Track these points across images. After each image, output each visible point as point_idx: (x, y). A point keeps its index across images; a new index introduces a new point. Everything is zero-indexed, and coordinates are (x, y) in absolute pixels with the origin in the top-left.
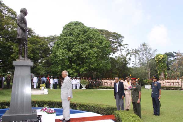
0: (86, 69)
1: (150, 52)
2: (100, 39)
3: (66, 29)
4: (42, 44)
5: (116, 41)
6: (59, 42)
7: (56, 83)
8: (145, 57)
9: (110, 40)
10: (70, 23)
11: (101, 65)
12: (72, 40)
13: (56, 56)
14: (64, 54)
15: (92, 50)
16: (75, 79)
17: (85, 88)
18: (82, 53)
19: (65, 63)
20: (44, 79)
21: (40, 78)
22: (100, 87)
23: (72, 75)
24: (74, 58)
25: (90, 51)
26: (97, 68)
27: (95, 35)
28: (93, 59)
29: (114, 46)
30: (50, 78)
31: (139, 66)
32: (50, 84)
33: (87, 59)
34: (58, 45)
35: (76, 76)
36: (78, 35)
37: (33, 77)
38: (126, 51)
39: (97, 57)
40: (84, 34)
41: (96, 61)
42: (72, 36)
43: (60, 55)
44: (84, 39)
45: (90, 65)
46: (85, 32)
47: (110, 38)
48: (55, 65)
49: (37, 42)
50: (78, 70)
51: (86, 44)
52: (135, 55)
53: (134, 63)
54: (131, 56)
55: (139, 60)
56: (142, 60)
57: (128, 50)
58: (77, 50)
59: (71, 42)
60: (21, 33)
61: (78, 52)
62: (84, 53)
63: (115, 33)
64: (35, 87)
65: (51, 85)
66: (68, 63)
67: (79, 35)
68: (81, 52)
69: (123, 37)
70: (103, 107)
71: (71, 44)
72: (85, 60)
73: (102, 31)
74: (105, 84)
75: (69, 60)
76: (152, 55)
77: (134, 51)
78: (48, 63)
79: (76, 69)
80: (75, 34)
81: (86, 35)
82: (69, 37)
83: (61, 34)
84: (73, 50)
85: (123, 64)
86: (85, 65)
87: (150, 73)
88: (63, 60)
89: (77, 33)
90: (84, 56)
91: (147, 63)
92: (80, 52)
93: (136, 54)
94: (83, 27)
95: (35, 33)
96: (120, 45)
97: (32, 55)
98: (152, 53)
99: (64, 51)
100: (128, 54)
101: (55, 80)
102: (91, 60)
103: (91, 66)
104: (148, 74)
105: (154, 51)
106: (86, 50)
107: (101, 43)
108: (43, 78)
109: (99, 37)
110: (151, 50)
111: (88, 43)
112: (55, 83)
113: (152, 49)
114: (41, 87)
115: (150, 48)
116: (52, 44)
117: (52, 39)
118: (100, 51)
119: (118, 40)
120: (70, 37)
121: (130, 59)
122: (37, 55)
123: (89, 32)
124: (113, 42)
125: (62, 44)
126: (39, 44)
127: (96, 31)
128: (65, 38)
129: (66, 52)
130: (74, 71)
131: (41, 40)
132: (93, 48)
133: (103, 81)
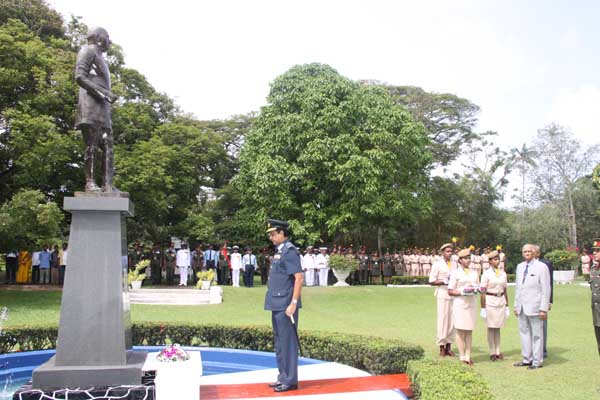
0: (349, 218)
1: (576, 156)
2: (392, 116)
3: (279, 89)
4: (200, 144)
5: (455, 122)
6: (259, 132)
7: (250, 268)
8: (555, 173)
9: (434, 119)
10: (291, 71)
11: (398, 205)
12: (299, 127)
13: (249, 181)
14: (273, 171)
15: (366, 155)
16: (312, 252)
17: (347, 281)
18: (333, 167)
19: (280, 201)
20: (212, 255)
21: (199, 253)
22: (397, 280)
23: (303, 240)
24: (306, 185)
25: (359, 158)
26: (386, 214)
27: (375, 105)
28: (371, 187)
29: (446, 139)
30: (232, 251)
31: (537, 205)
32: (231, 270)
33: (349, 186)
34: (256, 143)
35: (317, 245)
36: (318, 108)
37: (177, 250)
38: (490, 156)
39: (383, 178)
40: (337, 104)
41: (380, 191)
42: (299, 113)
43: (262, 174)
44: (338, 121)
45: (361, 205)
46: (341, 96)
47: (432, 115)
48: (248, 211)
49: (187, 137)
50: (323, 221)
51: (344, 136)
52: (519, 167)
53: (518, 194)
54: (507, 171)
55: (534, 186)
56: (545, 186)
57: (497, 151)
58: (317, 156)
59: (295, 132)
61: (320, 163)
62: (341, 167)
63: (446, 97)
64: (184, 280)
65: (234, 272)
66: (289, 202)
67: (322, 107)
68: (330, 164)
69: (478, 108)
71: (298, 138)
72: (344, 191)
73: (402, 90)
74: (414, 267)
75: (292, 192)
76: (581, 165)
77: (518, 155)
78: (230, 205)
79: (314, 221)
80: (308, 102)
81: (344, 108)
82: (289, 116)
83: (263, 108)
84: (303, 157)
85: (480, 198)
86: (343, 206)
87: (578, 229)
88: (272, 193)
89: (316, 102)
90: (341, 177)
91: (567, 195)
92: (326, 163)
93: (526, 164)
94: (335, 82)
95: (181, 109)
96: (469, 136)
97: (168, 179)
98: (582, 158)
99: (274, 163)
100: (499, 164)
101: (247, 256)
102: (364, 188)
103: (362, 208)
104: (567, 230)
105: (589, 151)
106: (345, 156)
107: (397, 131)
108: (208, 252)
109: (390, 112)
110: (578, 147)
111: (352, 134)
112: (247, 266)
113: (581, 144)
114: (200, 282)
115: (574, 142)
116: (242, 142)
117: (243, 125)
118: (394, 156)
119: (459, 120)
120: (291, 115)
121: (504, 182)
122: (186, 179)
123: (354, 97)
124: (444, 127)
125: (267, 139)
126: (193, 142)
127: (379, 93)
128: (275, 119)
129: (282, 167)
130: (307, 225)
131: (199, 131)
132: (370, 149)
133: (406, 257)
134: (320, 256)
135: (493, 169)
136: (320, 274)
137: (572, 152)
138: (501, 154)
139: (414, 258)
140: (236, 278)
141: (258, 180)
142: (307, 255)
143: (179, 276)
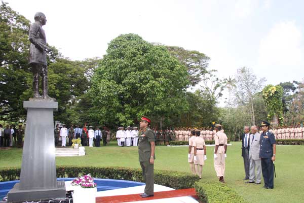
0: (148, 112)
1: (254, 82)
2: (170, 61)
3: (113, 46)
4: (73, 73)
5: (198, 65)
6: (102, 69)
7: (98, 137)
8: (245, 91)
9: (187, 63)
10: (119, 37)
11: (172, 106)
12: (123, 65)
13: (97, 92)
14: (110, 88)
15: (157, 81)
16: (129, 129)
18: (140, 87)
19: (113, 103)
20: (79, 130)
21: (72, 130)
22: (172, 143)
24: (126, 95)
25: (154, 82)
26: (166, 110)
27: (162, 56)
28: (160, 96)
29: (193, 73)
30: (89, 129)
31: (236, 106)
32: (88, 138)
33: (148, 96)
34: (100, 73)
35: (132, 125)
36: (133, 56)
37: (61, 128)
38: (214, 82)
39: (165, 92)
40: (143, 55)
41: (164, 99)
42: (123, 59)
43: (104, 89)
44: (143, 63)
45: (154, 106)
46: (145, 50)
47: (187, 61)
48: (96, 108)
49: (66, 69)
50: (135, 114)
51: (146, 71)
52: (228, 87)
53: (227, 100)
54: (222, 90)
55: (235, 97)
56: (240, 97)
57: (217, 79)
58: (132, 80)
59: (121, 68)
60: (37, 54)
61: (133, 84)
62: (144, 86)
63: (194, 52)
64: (64, 144)
65: (90, 140)
66: (118, 104)
67: (135, 56)
68: (139, 85)
69: (209, 58)
70: (177, 175)
71: (123, 71)
72: (146, 99)
73: (172, 48)
75: (120, 99)
76: (257, 87)
77: (227, 81)
78: (85, 104)
79: (130, 114)
80: (128, 54)
81: (146, 57)
82: (118, 60)
83: (105, 56)
84: (125, 81)
85: (208, 102)
86: (145, 106)
87: (255, 118)
88: (109, 99)
89: (132, 53)
90: (144, 92)
91: (250, 101)
92: (137, 84)
93: (231, 86)
94: (142, 43)
95: (62, 55)
96: (204, 72)
97: (57, 91)
98: (257, 84)
99: (110, 84)
100: (218, 86)
101: (97, 131)
102: (156, 97)
103: (155, 107)
104: (251, 118)
105: (261, 80)
106: (147, 81)
107: (172, 69)
108: (77, 129)
109: (169, 59)
110: (256, 78)
111: (150, 70)
113: (257, 77)
115: (254, 76)
116: (90, 72)
117: (91, 64)
118: (171, 82)
119: (199, 63)
120: (120, 60)
121: (220, 95)
122: (65, 91)
123: (151, 51)
124: (192, 67)
125: (107, 71)
126: (70, 72)
127: (163, 50)
128: (111, 61)
129: (114, 86)
130: (127, 116)
131: (72, 67)
132: (159, 77)
133: (176, 131)
134: (134, 131)
135: (215, 88)
136: (134, 140)
137: (253, 81)
138: (219, 81)
139: (180, 132)
140: (91, 142)
141: (102, 92)
142: (127, 131)
143: (61, 142)
